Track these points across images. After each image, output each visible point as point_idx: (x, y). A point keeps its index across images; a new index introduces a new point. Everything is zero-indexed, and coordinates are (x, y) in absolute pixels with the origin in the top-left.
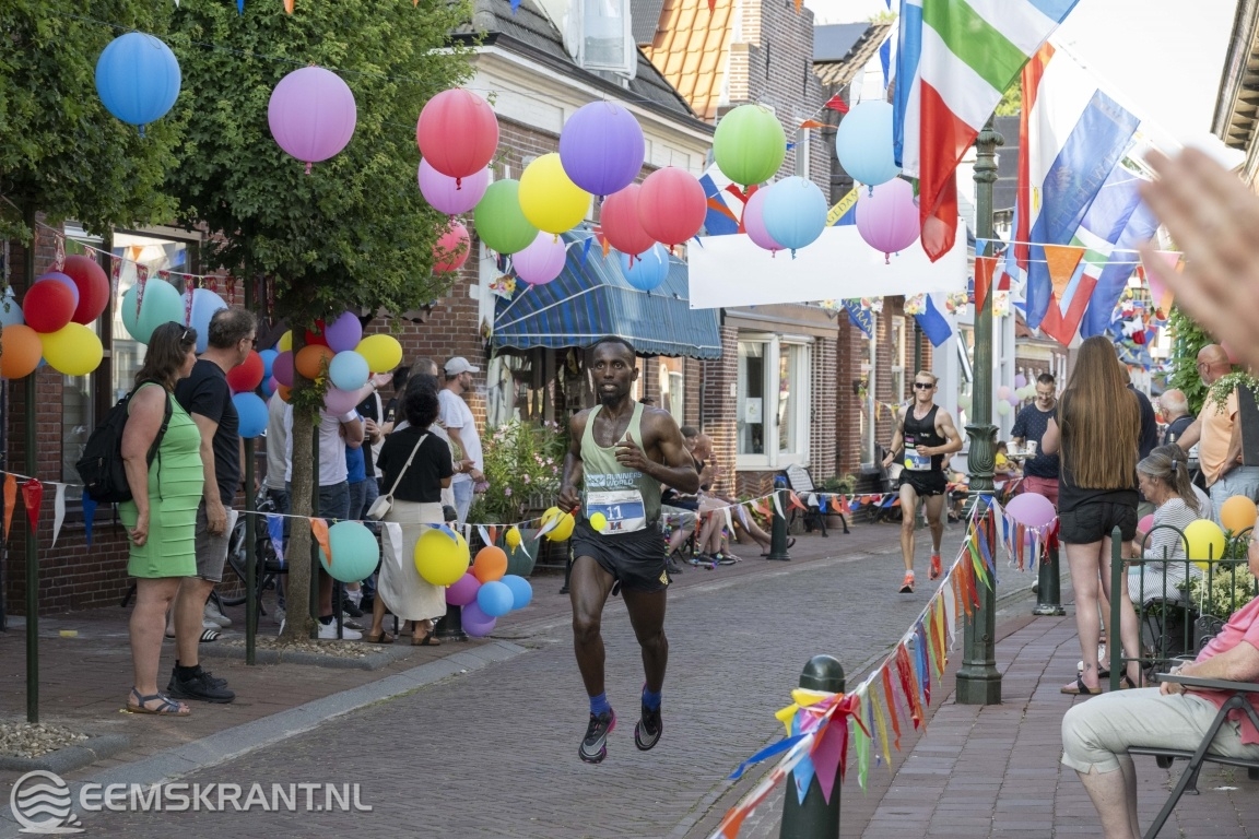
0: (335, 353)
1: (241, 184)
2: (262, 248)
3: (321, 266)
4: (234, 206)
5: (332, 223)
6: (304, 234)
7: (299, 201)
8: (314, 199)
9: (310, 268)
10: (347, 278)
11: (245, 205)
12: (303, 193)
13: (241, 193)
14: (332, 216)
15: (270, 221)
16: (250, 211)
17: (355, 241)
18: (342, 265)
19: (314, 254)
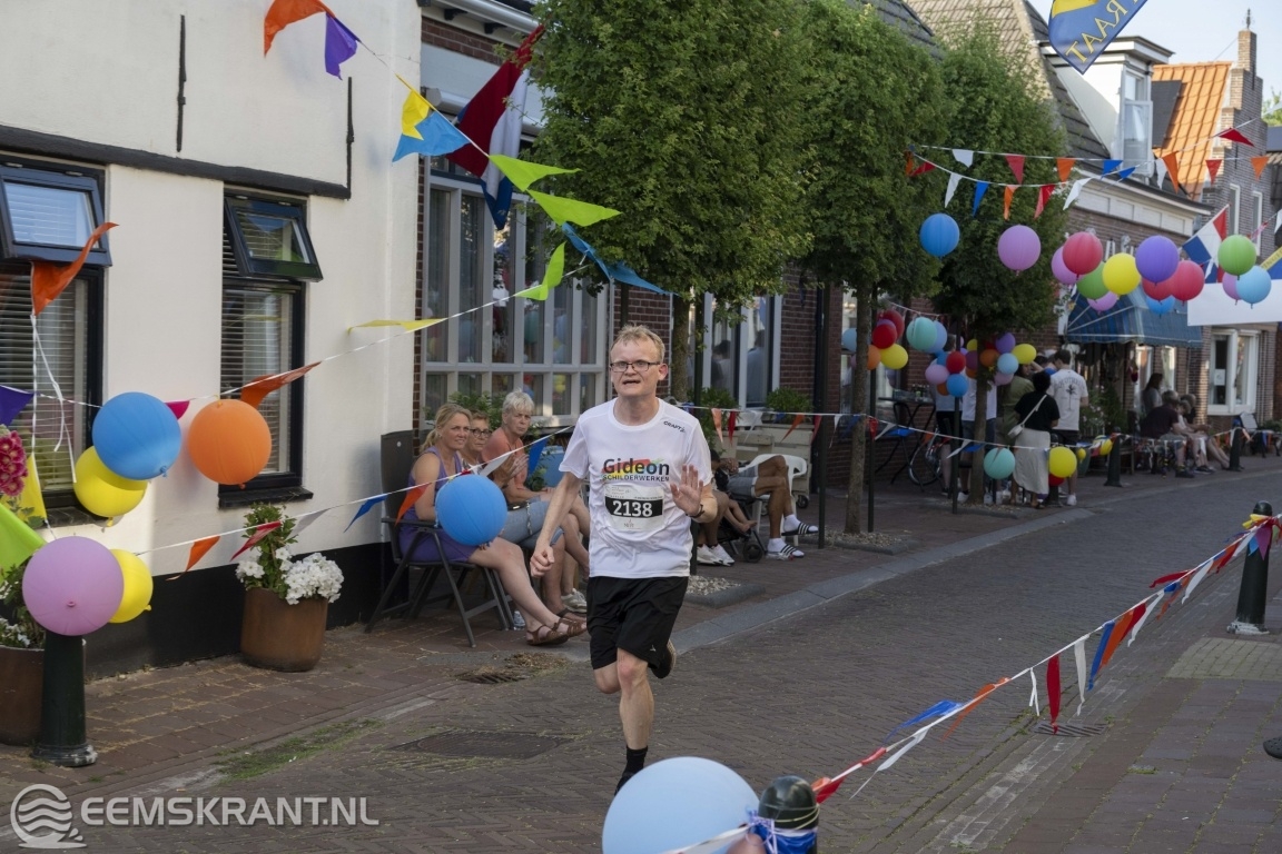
0: (1001, 353)
1: (961, 269)
2: (970, 301)
3: (999, 310)
4: (957, 280)
5: (1003, 287)
6: (990, 293)
7: (991, 278)
8: (997, 278)
9: (993, 311)
10: (1011, 315)
11: (963, 280)
12: (993, 274)
13: (961, 274)
14: (1006, 285)
15: (975, 288)
16: (965, 283)
17: (1015, 296)
18: (1009, 309)
19: (997, 304)
